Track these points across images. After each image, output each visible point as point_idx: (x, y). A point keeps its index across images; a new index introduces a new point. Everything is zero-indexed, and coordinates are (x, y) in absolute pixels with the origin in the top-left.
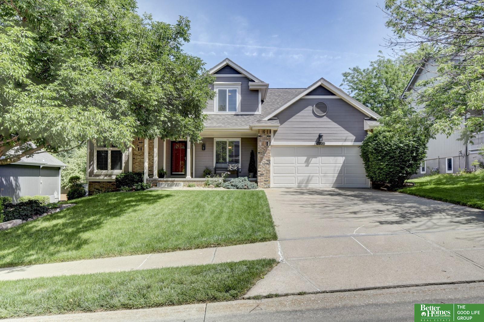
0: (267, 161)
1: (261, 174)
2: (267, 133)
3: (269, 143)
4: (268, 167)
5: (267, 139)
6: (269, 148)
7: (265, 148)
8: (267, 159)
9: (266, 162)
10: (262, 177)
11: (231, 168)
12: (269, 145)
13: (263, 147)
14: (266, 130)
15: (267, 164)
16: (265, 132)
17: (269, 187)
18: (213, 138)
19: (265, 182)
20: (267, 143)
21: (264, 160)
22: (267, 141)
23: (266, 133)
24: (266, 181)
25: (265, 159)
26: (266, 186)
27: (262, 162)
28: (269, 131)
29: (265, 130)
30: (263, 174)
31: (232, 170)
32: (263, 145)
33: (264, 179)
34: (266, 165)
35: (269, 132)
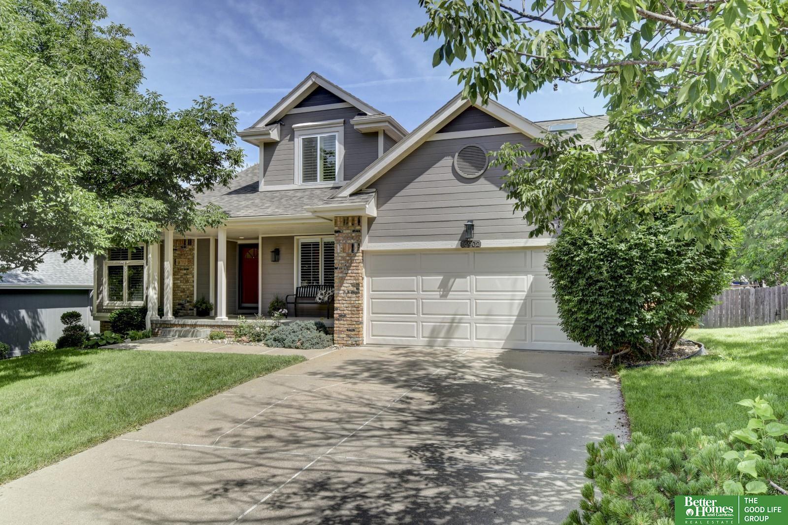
0: (353, 285)
1: (341, 316)
2: (353, 224)
3: (356, 246)
4: (354, 299)
5: (352, 238)
6: (356, 258)
7: (348, 258)
8: (352, 282)
9: (351, 288)
10: (342, 322)
12: (356, 250)
13: (345, 255)
14: (350, 219)
15: (353, 292)
16: (347, 223)
17: (358, 345)
18: (292, 237)
19: (349, 333)
20: (353, 246)
21: (347, 285)
22: (352, 241)
23: (350, 224)
24: (350, 330)
25: (349, 281)
26: (350, 342)
27: (343, 288)
28: (356, 219)
29: (348, 218)
30: (345, 316)
32: (344, 250)
33: (346, 326)
34: (350, 295)
35: (356, 222)
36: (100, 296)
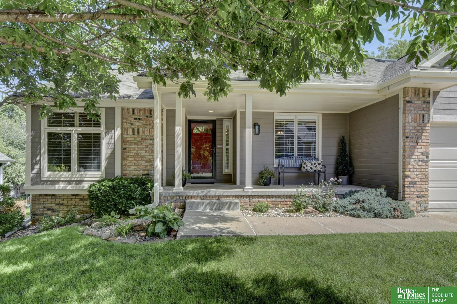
0: (422, 154)
1: (411, 183)
2: (423, 96)
3: (426, 116)
4: (424, 167)
5: (423, 109)
6: (427, 128)
7: (419, 128)
8: (422, 151)
9: (421, 157)
10: (412, 189)
11: (311, 168)
12: (426, 121)
13: (416, 124)
14: (421, 90)
15: (423, 161)
16: (418, 94)
17: (426, 210)
18: (273, 113)
19: (419, 199)
20: (423, 116)
21: (418, 154)
22: (423, 112)
23: (421, 95)
24: (420, 197)
25: (420, 150)
26: (420, 208)
27: (414, 157)
28: (427, 91)
29: (419, 89)
30: (416, 183)
31: (312, 171)
32: (414, 120)
33: (416, 193)
34: (420, 163)
35: (427, 94)
36: (37, 167)
